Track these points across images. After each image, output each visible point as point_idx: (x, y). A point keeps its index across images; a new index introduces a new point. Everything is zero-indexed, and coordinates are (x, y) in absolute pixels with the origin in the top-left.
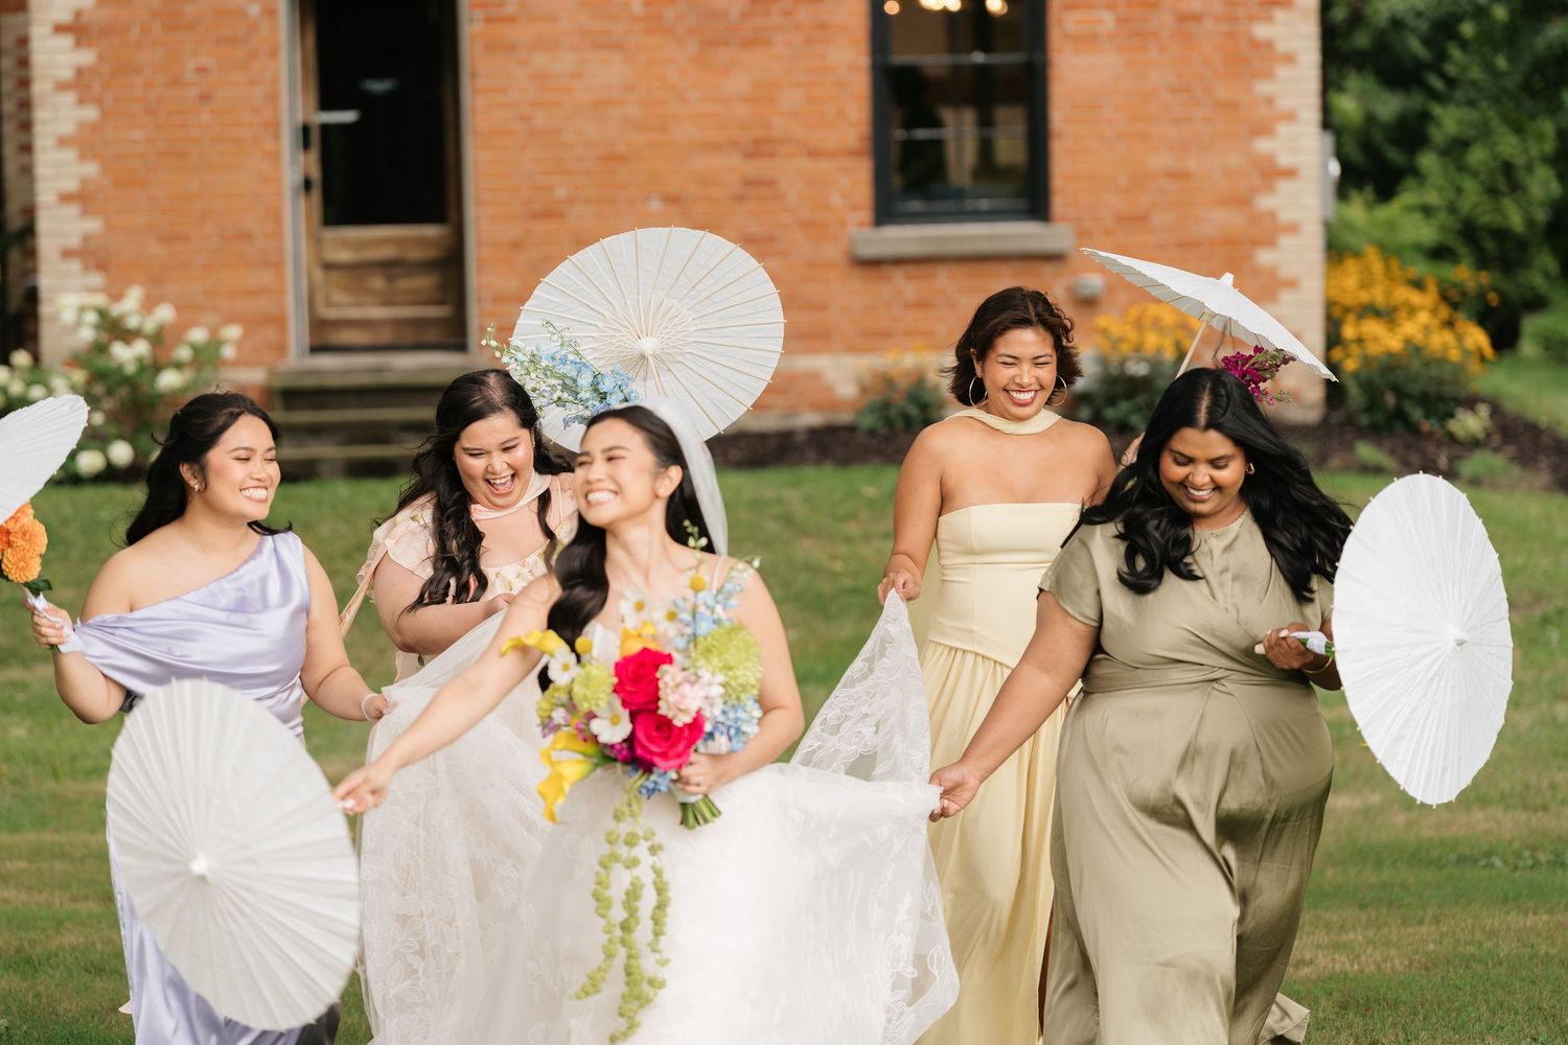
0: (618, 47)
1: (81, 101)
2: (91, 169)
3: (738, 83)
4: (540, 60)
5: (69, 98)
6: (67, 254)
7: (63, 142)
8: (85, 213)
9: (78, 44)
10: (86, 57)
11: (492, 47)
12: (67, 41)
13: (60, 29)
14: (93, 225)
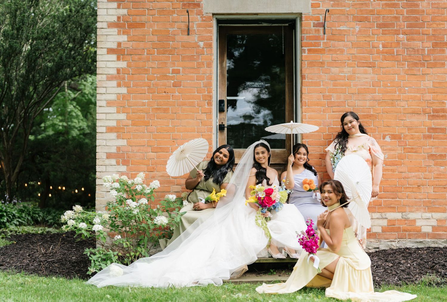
0: (372, 65)
1: (119, 85)
2: (122, 116)
3: (428, 84)
4: (335, 70)
5: (114, 83)
6: (109, 156)
7: (110, 103)
8: (118, 137)
9: (118, 59)
10: (123, 64)
11: (312, 64)
12: (114, 57)
13: (110, 51)
14: (122, 142)
